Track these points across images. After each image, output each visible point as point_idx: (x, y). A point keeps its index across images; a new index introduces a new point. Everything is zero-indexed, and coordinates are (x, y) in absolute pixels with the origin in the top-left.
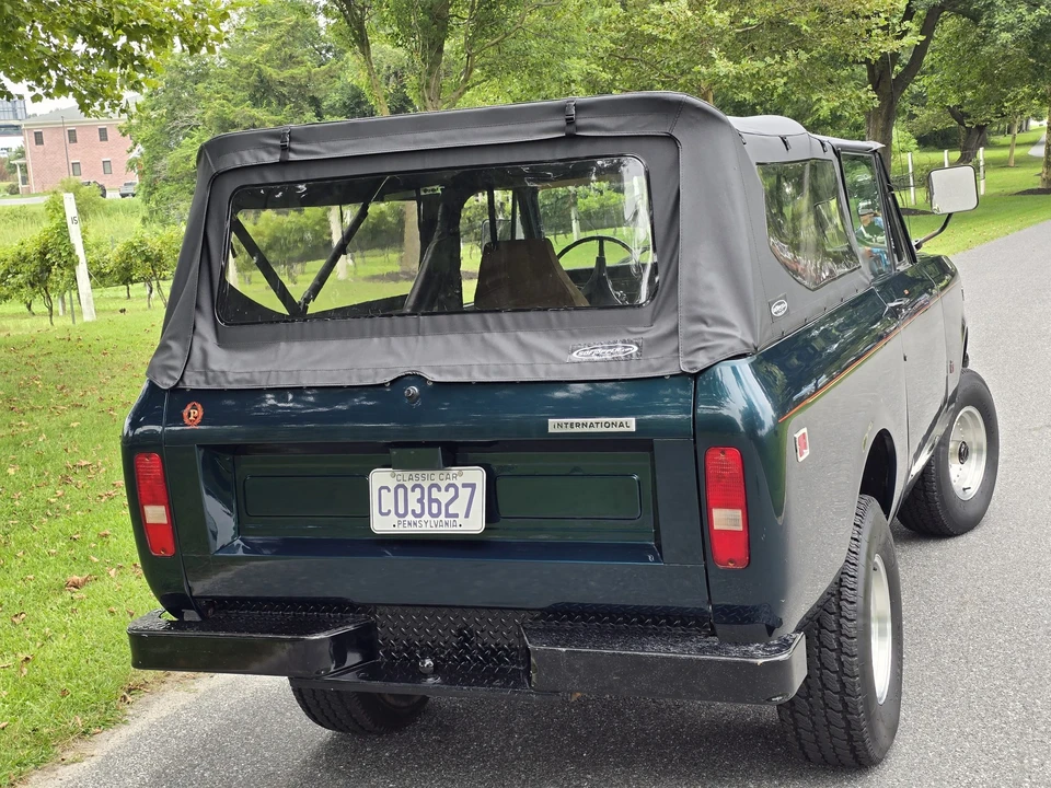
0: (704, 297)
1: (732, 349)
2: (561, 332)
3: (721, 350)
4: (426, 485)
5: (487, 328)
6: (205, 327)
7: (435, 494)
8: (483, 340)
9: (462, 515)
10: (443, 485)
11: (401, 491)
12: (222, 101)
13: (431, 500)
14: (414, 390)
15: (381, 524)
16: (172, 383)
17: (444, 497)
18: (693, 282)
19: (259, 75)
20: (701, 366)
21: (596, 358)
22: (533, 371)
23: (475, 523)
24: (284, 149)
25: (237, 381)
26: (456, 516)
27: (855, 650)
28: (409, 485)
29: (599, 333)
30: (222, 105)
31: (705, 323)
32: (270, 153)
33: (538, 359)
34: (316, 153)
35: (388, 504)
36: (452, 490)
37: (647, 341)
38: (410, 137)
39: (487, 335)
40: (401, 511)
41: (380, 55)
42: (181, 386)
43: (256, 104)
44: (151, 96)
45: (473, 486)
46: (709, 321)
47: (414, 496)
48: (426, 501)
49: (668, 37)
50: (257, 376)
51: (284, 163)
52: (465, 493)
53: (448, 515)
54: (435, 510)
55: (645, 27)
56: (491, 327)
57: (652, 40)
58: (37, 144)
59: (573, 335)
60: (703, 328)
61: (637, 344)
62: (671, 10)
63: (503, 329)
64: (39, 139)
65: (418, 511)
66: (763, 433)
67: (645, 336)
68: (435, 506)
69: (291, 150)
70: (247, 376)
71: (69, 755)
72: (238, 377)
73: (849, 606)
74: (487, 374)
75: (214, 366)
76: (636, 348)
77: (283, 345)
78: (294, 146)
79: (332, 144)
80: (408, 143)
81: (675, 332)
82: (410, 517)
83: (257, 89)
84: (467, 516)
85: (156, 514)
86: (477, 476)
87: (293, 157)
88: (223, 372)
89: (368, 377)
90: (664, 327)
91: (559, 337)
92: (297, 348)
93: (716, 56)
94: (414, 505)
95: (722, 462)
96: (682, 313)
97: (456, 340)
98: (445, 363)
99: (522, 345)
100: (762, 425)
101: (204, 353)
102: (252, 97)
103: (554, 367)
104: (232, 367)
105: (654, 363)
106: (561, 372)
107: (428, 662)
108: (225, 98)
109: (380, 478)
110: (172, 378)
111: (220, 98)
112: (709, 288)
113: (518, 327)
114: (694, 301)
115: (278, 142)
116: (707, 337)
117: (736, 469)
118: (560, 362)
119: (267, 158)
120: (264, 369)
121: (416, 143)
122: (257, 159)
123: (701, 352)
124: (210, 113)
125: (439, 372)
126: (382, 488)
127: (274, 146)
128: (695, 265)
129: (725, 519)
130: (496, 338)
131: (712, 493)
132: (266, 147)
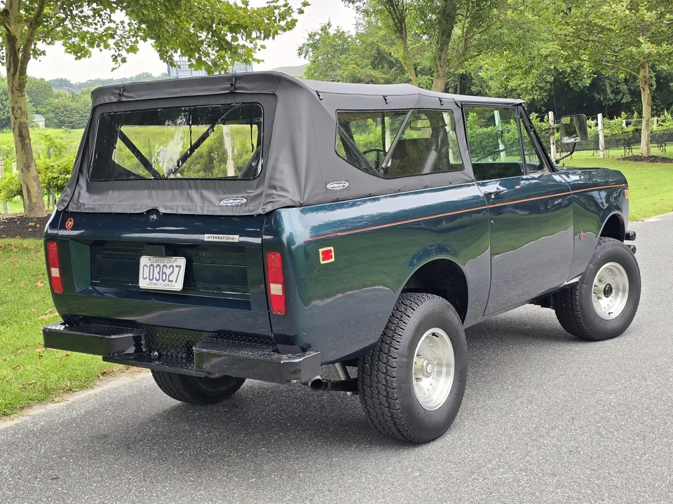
0: (278, 176)
1: (284, 203)
2: (219, 191)
3: (278, 204)
4: (162, 265)
5: (191, 188)
6: (83, 182)
7: (165, 270)
8: (188, 193)
9: (174, 281)
10: (168, 265)
11: (152, 267)
12: (355, 66)
13: (163, 273)
14: (154, 217)
15: (144, 284)
16: (63, 208)
17: (168, 271)
18: (274, 168)
19: (378, 49)
20: (267, 211)
21: (229, 204)
22: (202, 210)
23: (178, 286)
24: (120, 95)
25: (88, 209)
26: (172, 281)
27: (394, 374)
28: (155, 265)
29: (235, 192)
30: (354, 68)
31: (276, 189)
32: (115, 97)
33: (206, 204)
34: (133, 98)
35: (146, 275)
36: (171, 268)
37: (251, 197)
38: (169, 90)
39: (190, 191)
40: (151, 278)
42: (67, 210)
43: (374, 67)
45: (180, 267)
46: (278, 189)
47: (157, 270)
48: (161, 273)
49: (612, 27)
50: (96, 206)
51: (120, 102)
52: (176, 270)
53: (169, 281)
54: (164, 279)
56: (192, 187)
57: (603, 29)
59: (224, 193)
60: (274, 192)
61: (246, 198)
63: (197, 188)
65: (158, 278)
66: (293, 247)
67: (250, 195)
68: (164, 275)
69: (123, 95)
70: (92, 206)
71: (56, 399)
72: (89, 206)
73: (394, 350)
74: (184, 210)
75: (81, 201)
76: (246, 200)
77: (111, 192)
78: (125, 94)
79: (139, 93)
80: (168, 94)
81: (261, 194)
82: (154, 281)
83: (376, 58)
84: (176, 282)
85: (55, 272)
86: (181, 261)
87: (124, 99)
88: (84, 204)
89: (138, 209)
90: (258, 191)
91: (218, 193)
92: (116, 194)
93: (643, 41)
94: (156, 275)
95: (274, 259)
96: (266, 183)
97: (176, 192)
98: (169, 204)
99: (202, 197)
100: (294, 243)
101: (79, 193)
102: (372, 63)
103: (212, 208)
104: (89, 201)
105: (251, 208)
106: (213, 211)
107: (156, 353)
108: (357, 64)
109: (144, 261)
110: (64, 205)
111: (353, 64)
112: (282, 172)
113: (203, 188)
114: (272, 178)
115: (118, 92)
116: (275, 196)
117: (279, 264)
118: (214, 205)
119: (114, 100)
120: (100, 203)
121: (172, 94)
122: (109, 99)
123: (270, 204)
124: (346, 73)
125: (166, 209)
126: (145, 265)
127: (117, 93)
128: (277, 160)
129: (276, 289)
130: (193, 193)
131: (270, 276)
132: (114, 94)
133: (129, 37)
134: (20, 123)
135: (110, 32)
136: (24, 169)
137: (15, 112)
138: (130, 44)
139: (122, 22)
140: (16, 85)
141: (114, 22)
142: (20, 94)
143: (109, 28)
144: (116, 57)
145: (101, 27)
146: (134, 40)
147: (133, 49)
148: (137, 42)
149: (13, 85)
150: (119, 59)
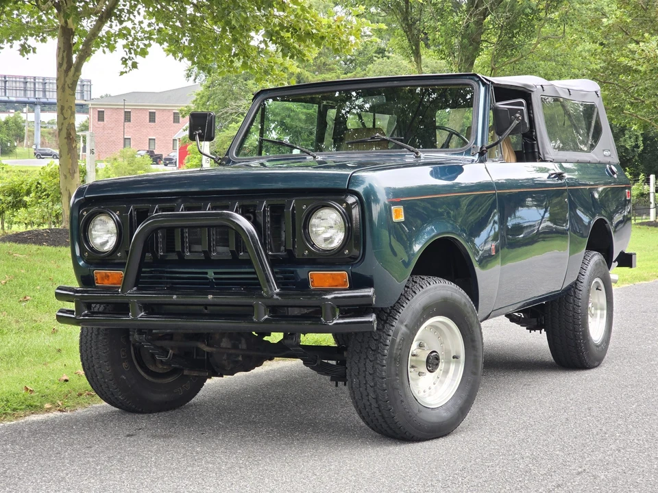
41: (396, 69)
44: (209, 87)
49: (640, 68)
55: (622, 59)
57: (627, 70)
58: (99, 120)
62: (644, 48)
64: (101, 115)
133: (142, 40)
134: (69, 124)
135: (125, 32)
136: (68, 175)
137: (64, 111)
138: (142, 46)
139: (141, 22)
140: (69, 81)
141: (133, 21)
142: (72, 93)
143: (125, 28)
144: (126, 60)
145: (116, 25)
146: (147, 42)
147: (144, 53)
148: (150, 45)
149: (65, 82)
150: (129, 63)
